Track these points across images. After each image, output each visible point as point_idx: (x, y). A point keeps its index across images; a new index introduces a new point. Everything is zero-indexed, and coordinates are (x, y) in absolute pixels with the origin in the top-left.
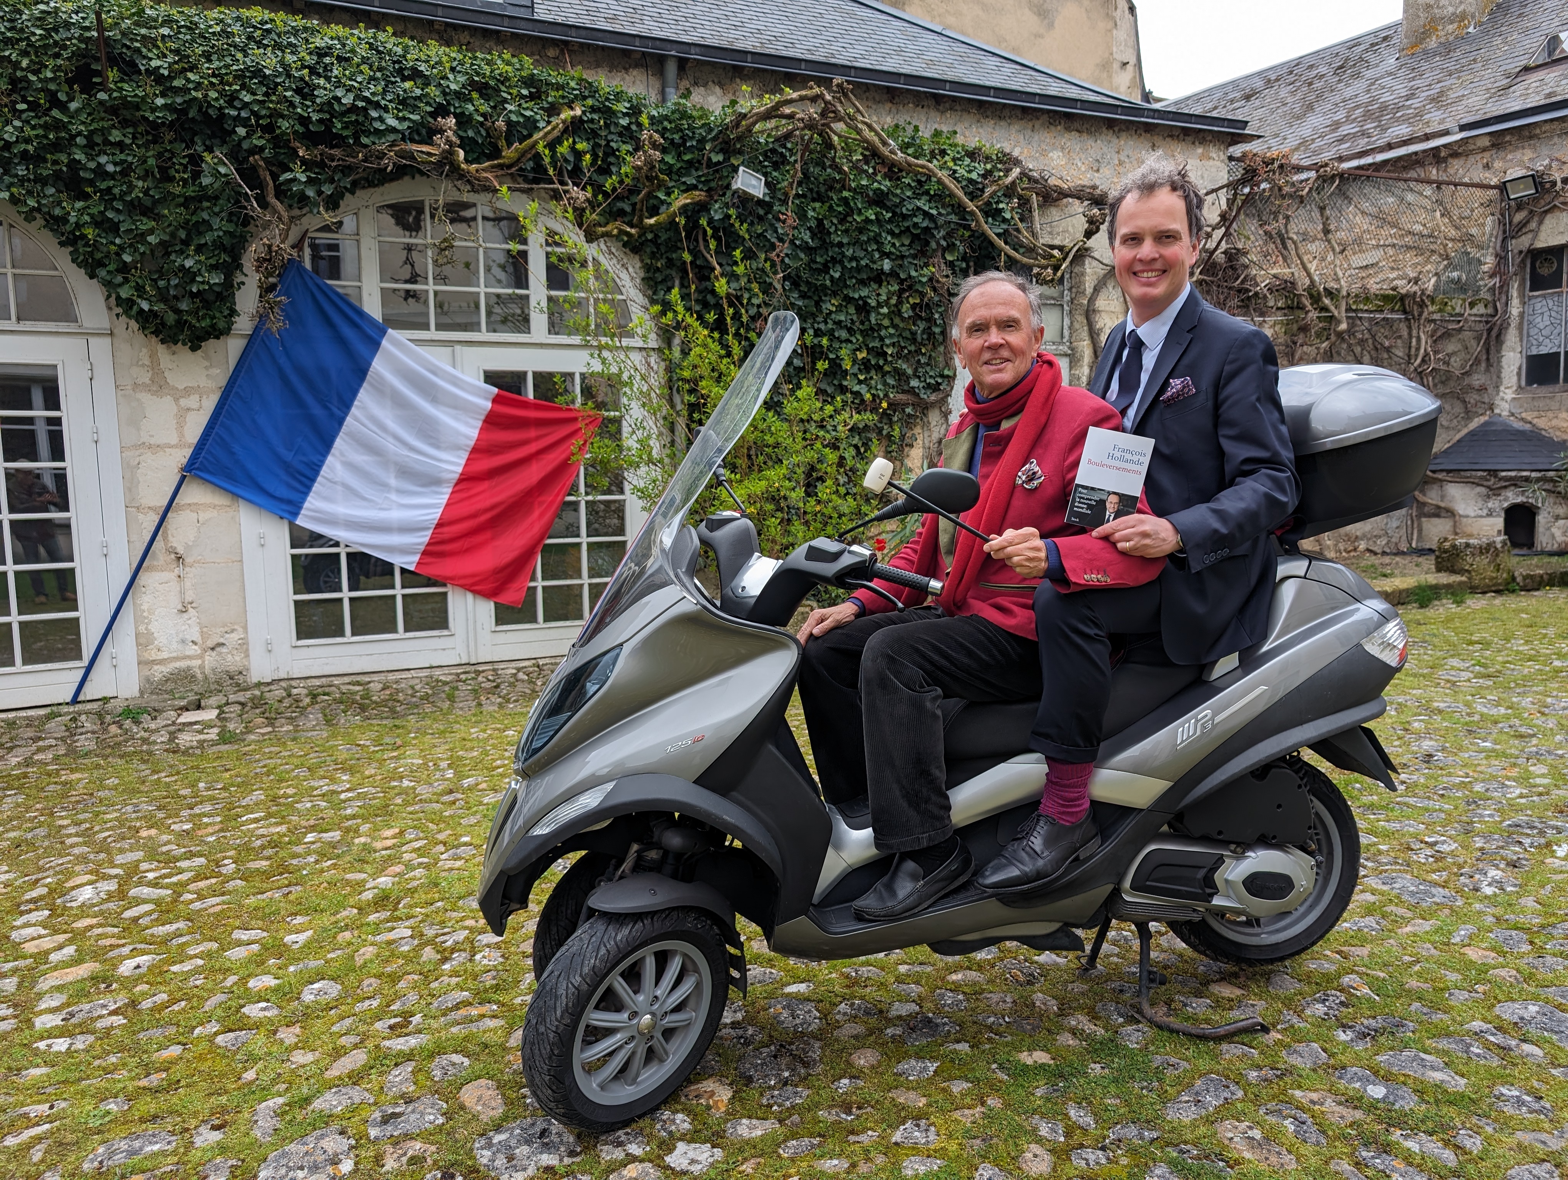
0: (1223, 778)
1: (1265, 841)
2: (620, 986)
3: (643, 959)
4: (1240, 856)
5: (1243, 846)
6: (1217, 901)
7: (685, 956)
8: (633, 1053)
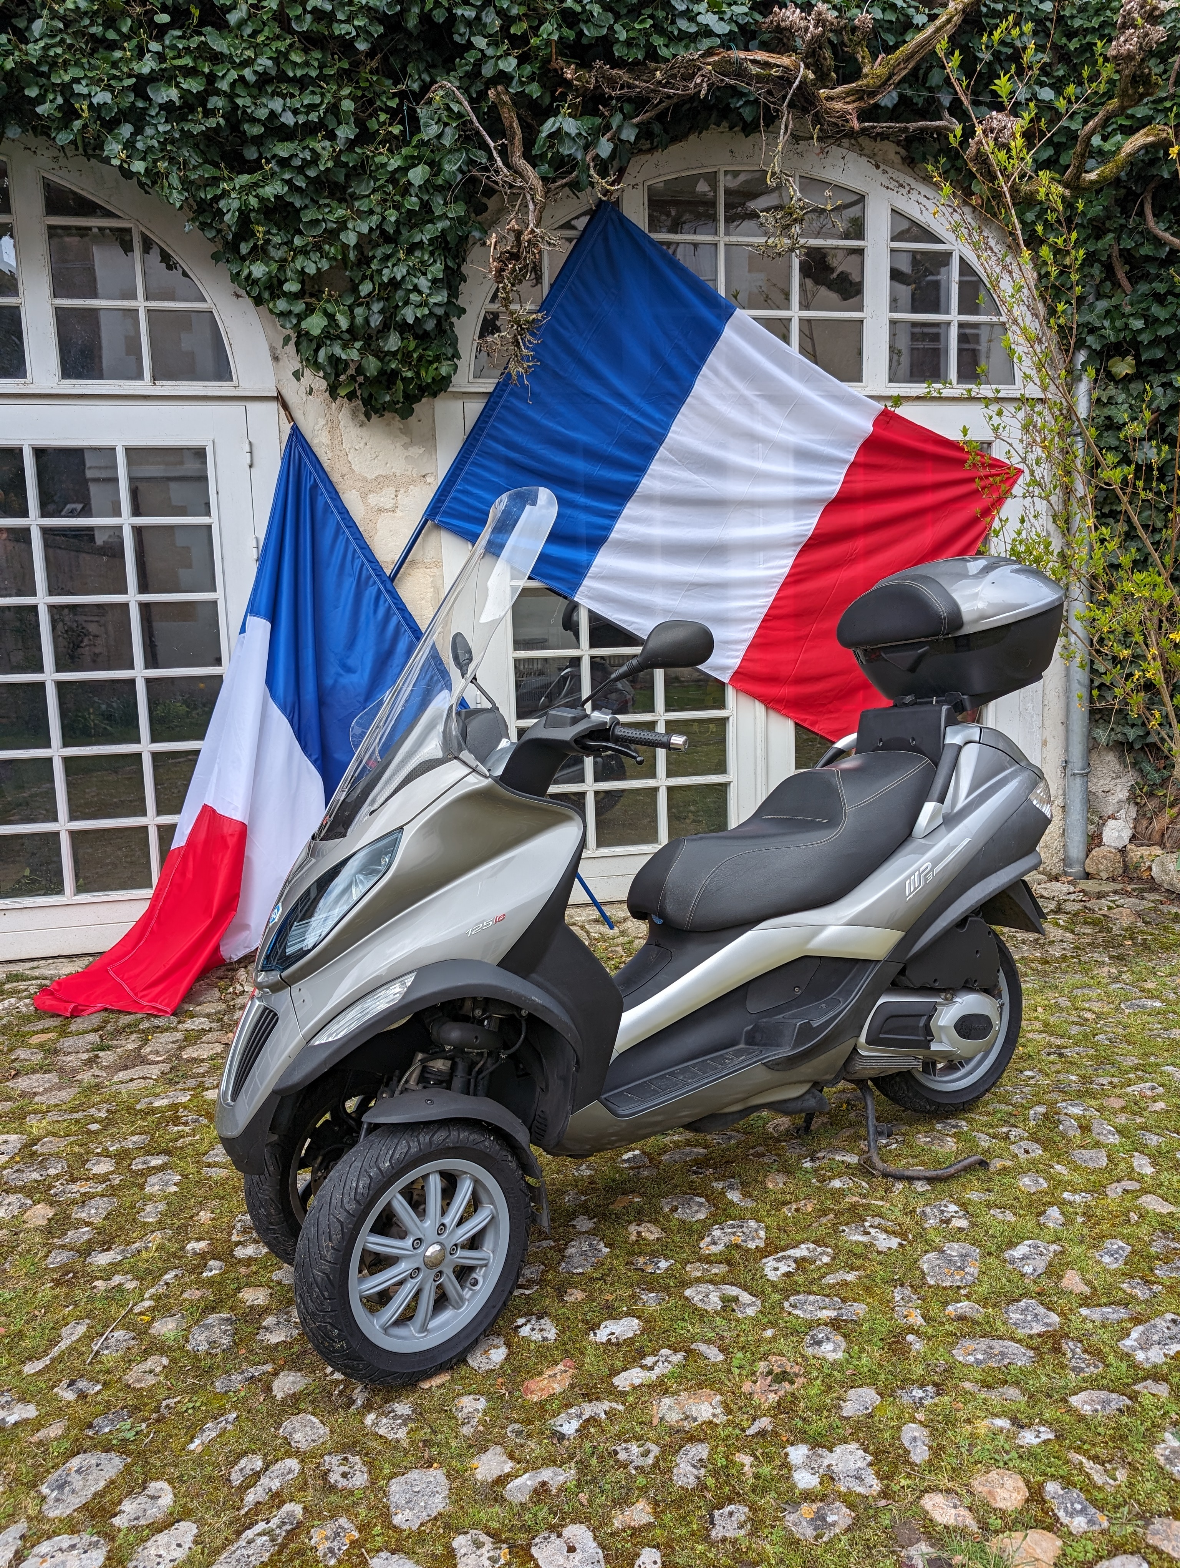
0: (944, 924)
1: (968, 987)
2: (401, 1206)
3: (425, 1177)
4: (950, 1001)
5: (951, 990)
6: (934, 1047)
7: (476, 1182)
8: (418, 1292)
